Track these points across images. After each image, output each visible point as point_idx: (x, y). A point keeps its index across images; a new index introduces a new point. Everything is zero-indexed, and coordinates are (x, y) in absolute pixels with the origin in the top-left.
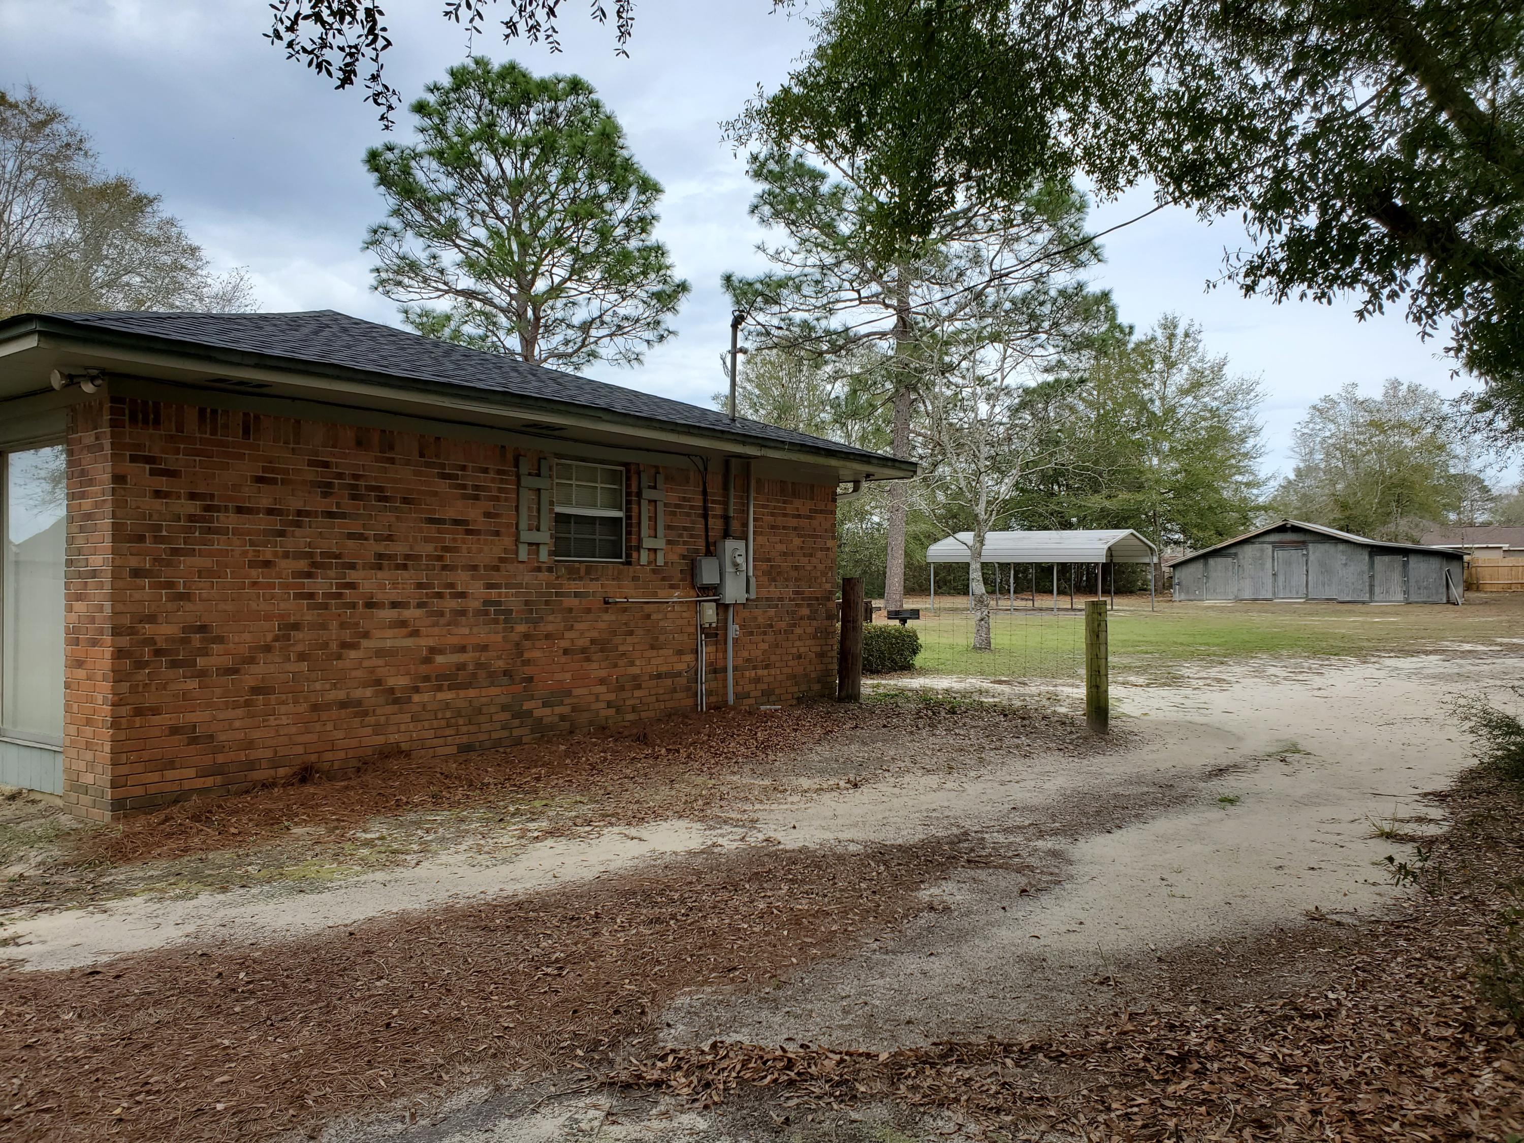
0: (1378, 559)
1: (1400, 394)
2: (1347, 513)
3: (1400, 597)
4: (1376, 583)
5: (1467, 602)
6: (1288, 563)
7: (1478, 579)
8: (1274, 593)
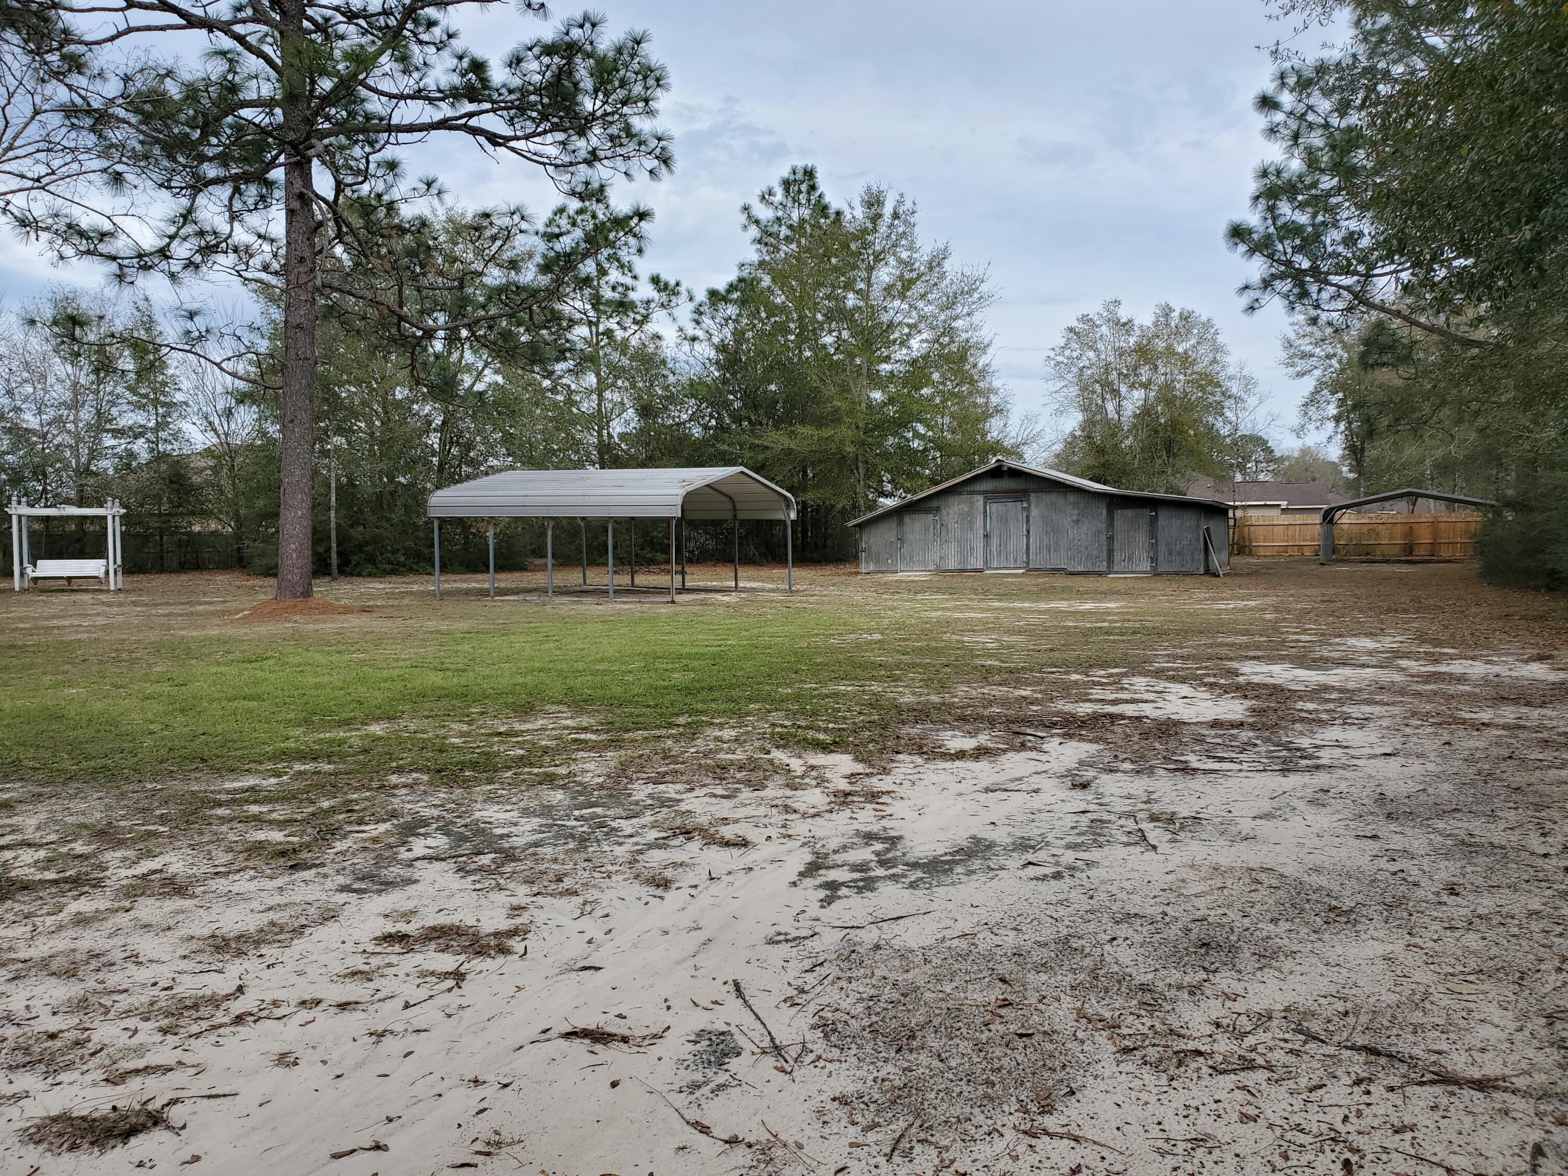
0: (1119, 514)
1: (1173, 324)
2: (1102, 460)
3: (1146, 566)
4: (1117, 546)
5: (1234, 574)
6: (1004, 520)
7: (1250, 540)
8: (986, 562)
